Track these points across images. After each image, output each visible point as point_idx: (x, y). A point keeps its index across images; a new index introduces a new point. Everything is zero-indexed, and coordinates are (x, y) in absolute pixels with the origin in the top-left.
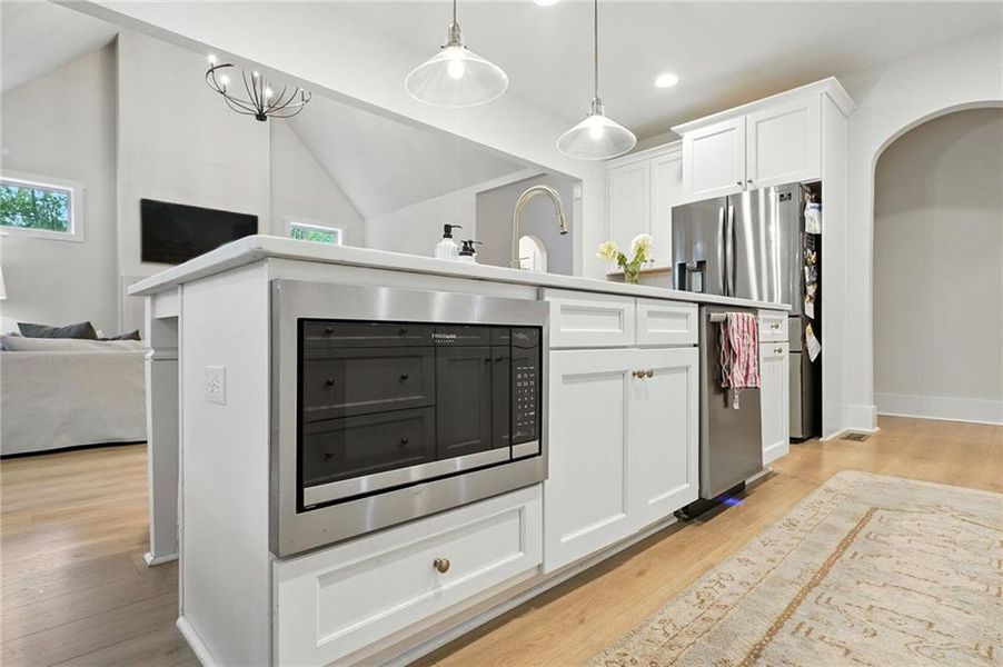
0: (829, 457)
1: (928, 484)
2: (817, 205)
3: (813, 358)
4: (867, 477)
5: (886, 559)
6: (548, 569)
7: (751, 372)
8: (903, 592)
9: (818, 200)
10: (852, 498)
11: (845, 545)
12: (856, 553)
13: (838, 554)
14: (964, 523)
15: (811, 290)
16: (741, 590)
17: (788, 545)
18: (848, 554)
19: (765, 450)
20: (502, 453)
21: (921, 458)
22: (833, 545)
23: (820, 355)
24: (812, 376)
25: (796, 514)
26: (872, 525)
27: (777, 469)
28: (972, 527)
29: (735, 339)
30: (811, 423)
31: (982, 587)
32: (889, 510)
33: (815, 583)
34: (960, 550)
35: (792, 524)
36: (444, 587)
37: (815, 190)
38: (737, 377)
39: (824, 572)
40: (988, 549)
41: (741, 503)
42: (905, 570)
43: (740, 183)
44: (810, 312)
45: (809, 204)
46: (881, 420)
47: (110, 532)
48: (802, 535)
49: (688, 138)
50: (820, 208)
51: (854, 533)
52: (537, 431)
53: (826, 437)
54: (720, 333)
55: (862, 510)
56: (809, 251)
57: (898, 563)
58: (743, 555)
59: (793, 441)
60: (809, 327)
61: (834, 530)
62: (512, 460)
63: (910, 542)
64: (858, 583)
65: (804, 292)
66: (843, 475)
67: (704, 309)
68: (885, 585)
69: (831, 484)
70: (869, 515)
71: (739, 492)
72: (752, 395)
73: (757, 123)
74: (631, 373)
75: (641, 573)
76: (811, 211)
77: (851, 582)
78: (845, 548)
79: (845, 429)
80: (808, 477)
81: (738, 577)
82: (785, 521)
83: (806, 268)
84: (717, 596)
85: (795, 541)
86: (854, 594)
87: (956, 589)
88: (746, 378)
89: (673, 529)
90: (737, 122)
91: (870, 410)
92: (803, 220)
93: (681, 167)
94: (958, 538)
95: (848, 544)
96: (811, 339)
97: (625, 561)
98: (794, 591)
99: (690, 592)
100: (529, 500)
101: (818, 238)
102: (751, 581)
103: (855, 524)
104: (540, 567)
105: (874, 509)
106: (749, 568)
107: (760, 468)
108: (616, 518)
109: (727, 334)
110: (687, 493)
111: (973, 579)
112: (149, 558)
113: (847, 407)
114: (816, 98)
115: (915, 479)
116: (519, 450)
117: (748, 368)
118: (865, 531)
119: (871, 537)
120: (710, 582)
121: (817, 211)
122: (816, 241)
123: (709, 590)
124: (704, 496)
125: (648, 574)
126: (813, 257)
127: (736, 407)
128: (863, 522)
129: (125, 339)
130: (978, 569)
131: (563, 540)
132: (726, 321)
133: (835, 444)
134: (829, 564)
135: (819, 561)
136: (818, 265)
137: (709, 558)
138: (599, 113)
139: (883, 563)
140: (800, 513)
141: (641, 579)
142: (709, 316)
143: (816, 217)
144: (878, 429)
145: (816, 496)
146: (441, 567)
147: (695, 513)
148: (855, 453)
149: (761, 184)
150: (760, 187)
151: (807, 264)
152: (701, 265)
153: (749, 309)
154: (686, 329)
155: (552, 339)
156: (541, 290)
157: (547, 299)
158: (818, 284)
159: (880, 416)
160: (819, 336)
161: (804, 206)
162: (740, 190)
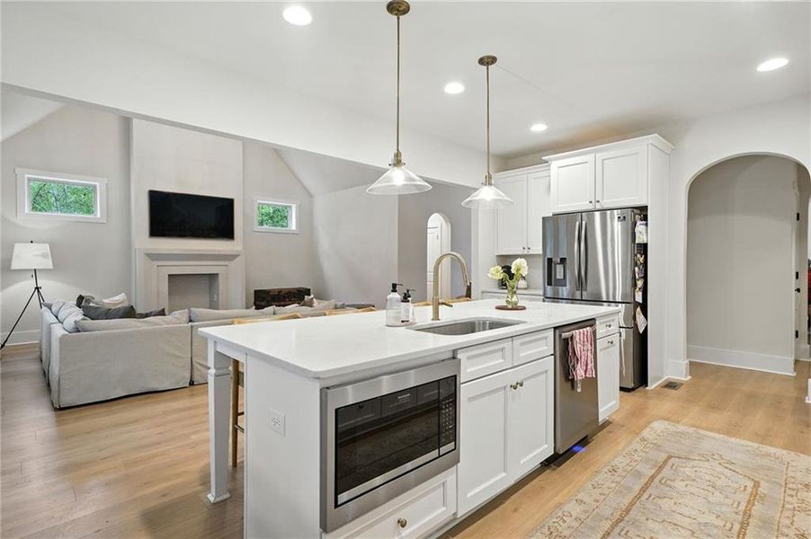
1: (711, 434)
2: (644, 222)
3: (641, 331)
4: (671, 427)
5: (669, 500)
7: (589, 367)
8: (673, 526)
9: (645, 218)
10: (658, 447)
12: (650, 496)
13: (638, 497)
14: (726, 470)
15: (640, 283)
16: (575, 524)
17: (609, 488)
18: (645, 496)
19: (601, 410)
20: (434, 454)
21: (713, 407)
22: (637, 488)
23: (646, 328)
24: (640, 343)
25: (617, 461)
26: (666, 472)
28: (729, 473)
29: (578, 347)
30: (639, 377)
31: (722, 524)
32: (679, 458)
33: (620, 520)
34: (717, 493)
35: (614, 470)
36: (403, 534)
37: (642, 212)
38: (580, 373)
39: (628, 511)
40: (735, 492)
41: (584, 449)
42: (678, 510)
43: (591, 202)
44: (639, 298)
45: (639, 223)
46: (694, 367)
47: (178, 475)
48: (619, 479)
49: (555, 165)
50: (647, 225)
51: (653, 478)
52: (453, 436)
53: (652, 386)
54: (568, 344)
55: (662, 457)
56: (639, 256)
57: (675, 504)
58: (579, 497)
59: (627, 390)
60: (639, 309)
61: (639, 474)
62: (440, 456)
63: (686, 486)
64: (647, 519)
65: (635, 285)
67: (557, 331)
68: (663, 521)
69: (646, 433)
70: (665, 462)
71: (584, 442)
72: (592, 383)
73: (603, 160)
74: (509, 386)
75: (516, 510)
76: (640, 227)
77: (643, 518)
78: (644, 491)
79: (666, 378)
81: (574, 514)
82: (609, 468)
83: (636, 269)
84: (560, 529)
85: (614, 485)
86: (643, 528)
87: (706, 524)
88: (586, 372)
90: (590, 158)
91: (684, 363)
92: (634, 234)
93: (550, 183)
94: (718, 483)
95: (647, 488)
96: (640, 317)
97: (506, 500)
99: (544, 525)
100: (449, 477)
101: (645, 246)
102: (583, 517)
103: (654, 471)
104: (455, 514)
105: (670, 457)
106: (582, 507)
108: (500, 477)
109: (572, 344)
110: (547, 450)
111: (718, 517)
112: (211, 497)
113: (667, 362)
114: (644, 147)
115: (704, 429)
116: (444, 449)
117: (587, 365)
118: (659, 477)
119: (663, 481)
120: (557, 518)
121: (644, 227)
122: (644, 248)
123: (556, 524)
124: (557, 451)
125: (520, 510)
126: (642, 259)
127: (579, 390)
128: (660, 469)
129: (154, 315)
130: (724, 509)
131: (469, 496)
132: (572, 337)
133: (657, 392)
134: (632, 504)
135: (627, 501)
136: (645, 263)
137: (558, 499)
138: (490, 184)
139: (666, 504)
140: (621, 460)
141: (516, 514)
142: (560, 336)
143: (644, 231)
144: (690, 377)
145: (634, 444)
146: (403, 524)
148: (667, 404)
149: (606, 203)
150: (605, 206)
151: (636, 265)
152: (563, 261)
153: (590, 322)
154: (547, 346)
155: (462, 378)
156: (455, 352)
157: (459, 356)
158: (645, 278)
159: (691, 363)
160: (645, 315)
161: (634, 224)
162: (591, 207)
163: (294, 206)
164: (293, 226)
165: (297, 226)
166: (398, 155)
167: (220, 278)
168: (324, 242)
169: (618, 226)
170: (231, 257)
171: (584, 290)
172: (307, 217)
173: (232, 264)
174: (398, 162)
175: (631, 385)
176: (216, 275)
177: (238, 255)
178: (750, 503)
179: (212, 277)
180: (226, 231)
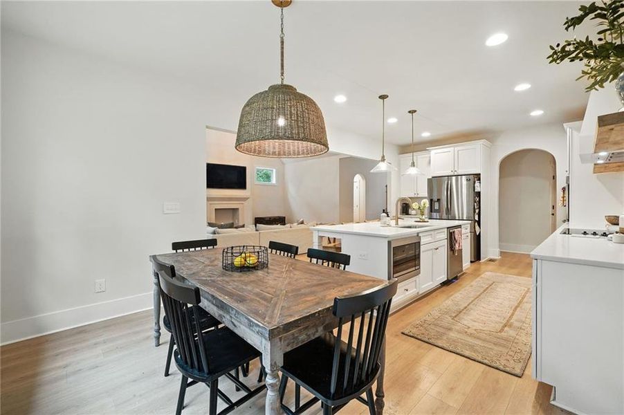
0: (483, 267)
1: (511, 276)
3: (478, 234)
4: (493, 274)
5: (495, 293)
6: (420, 293)
7: (460, 244)
9: (479, 179)
10: (488, 279)
11: (485, 291)
12: (488, 292)
13: (483, 292)
15: (477, 211)
19: (463, 266)
21: (511, 267)
22: (482, 290)
23: (480, 232)
24: (477, 240)
25: (472, 284)
26: (493, 286)
27: (467, 271)
28: (518, 286)
29: (456, 236)
30: (477, 256)
32: (498, 282)
33: (477, 297)
34: (513, 291)
35: (471, 286)
36: (406, 294)
37: (478, 176)
38: (457, 247)
39: (479, 295)
40: (520, 291)
41: (457, 281)
43: (451, 172)
44: (477, 218)
46: (502, 253)
48: (474, 288)
49: (433, 152)
50: (480, 182)
51: (488, 288)
52: (419, 264)
53: (482, 260)
54: (452, 235)
55: (491, 282)
56: (476, 198)
57: (498, 294)
58: (460, 292)
59: (471, 262)
60: (476, 224)
61: (483, 287)
62: (416, 270)
63: (501, 289)
64: (488, 297)
65: (475, 212)
66: (487, 273)
67: (448, 229)
68: (493, 297)
69: (482, 276)
70: (492, 284)
71: (456, 278)
72: (460, 251)
73: (458, 151)
74: (434, 249)
76: (477, 184)
77: (486, 297)
79: (489, 258)
80: (476, 274)
83: (475, 204)
85: (472, 289)
86: (486, 299)
88: (459, 247)
89: (440, 288)
90: (451, 149)
91: (498, 250)
92: (474, 187)
93: (430, 160)
94: (514, 289)
96: (477, 227)
98: (473, 299)
100: (417, 279)
101: (479, 193)
103: (488, 286)
104: (418, 293)
105: (494, 282)
107: (462, 271)
108: (429, 284)
109: (454, 235)
110: (444, 278)
113: (490, 249)
114: (479, 145)
116: (416, 268)
118: (490, 287)
119: (492, 289)
121: (479, 184)
122: (478, 194)
124: (448, 279)
126: (478, 199)
127: (456, 254)
128: (490, 285)
130: (516, 295)
131: (422, 287)
132: (454, 232)
133: (485, 263)
134: (481, 294)
135: (478, 294)
136: (479, 201)
138: (414, 166)
140: (474, 283)
142: (449, 231)
143: (479, 186)
144: (500, 257)
145: (478, 279)
146: (407, 290)
147: (445, 284)
148: (492, 266)
149: (460, 172)
150: (460, 173)
151: (475, 202)
152: (439, 200)
153: (459, 226)
154: (444, 235)
155: (421, 244)
156: (418, 233)
157: (420, 235)
158: (479, 208)
159: (501, 252)
160: (479, 225)
161: (475, 182)
162: (452, 174)
163: (274, 170)
164: (274, 180)
165: (276, 181)
166: (383, 157)
167: (240, 211)
168: (291, 190)
169: (464, 182)
170: (245, 199)
171: (450, 215)
172: (281, 176)
173: (246, 203)
174: (383, 159)
175: (473, 260)
176: (238, 209)
177: (248, 198)
178: (526, 293)
179: (235, 211)
180: (242, 185)
